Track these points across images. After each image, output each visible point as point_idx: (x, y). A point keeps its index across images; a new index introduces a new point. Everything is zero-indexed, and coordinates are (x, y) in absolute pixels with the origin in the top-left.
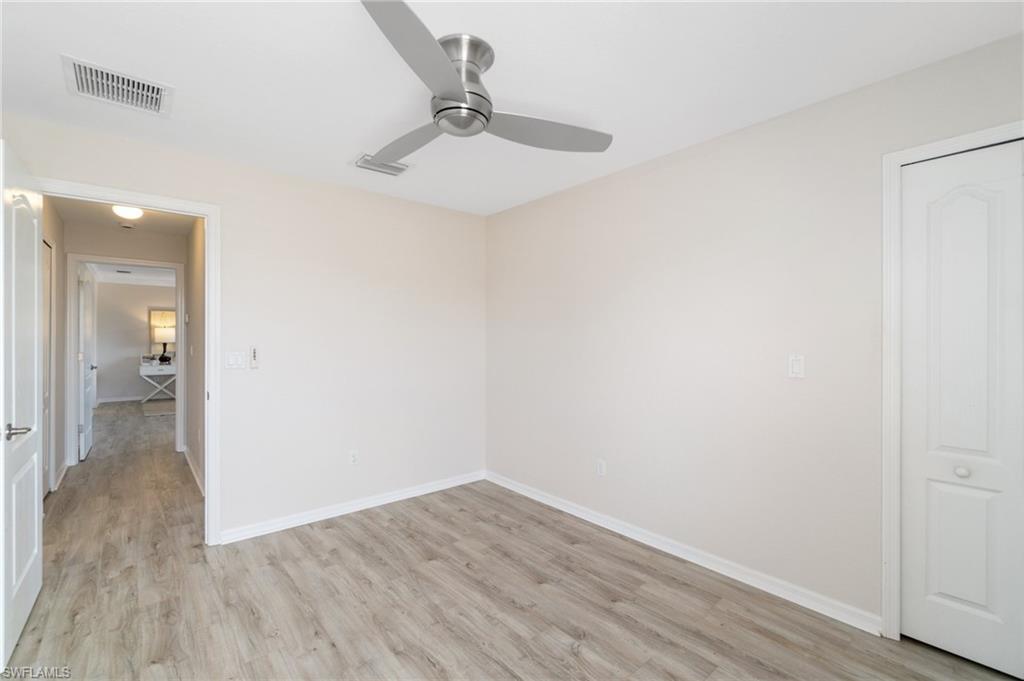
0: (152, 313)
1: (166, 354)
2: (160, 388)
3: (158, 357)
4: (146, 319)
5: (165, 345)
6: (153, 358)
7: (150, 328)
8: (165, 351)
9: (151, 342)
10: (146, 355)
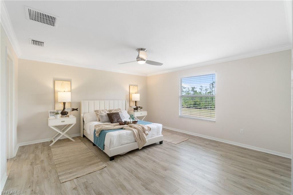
0: (56, 82)
1: (66, 110)
2: (63, 134)
3: (60, 112)
4: (51, 86)
5: (64, 103)
6: (57, 114)
7: (54, 92)
8: (64, 108)
9: (55, 101)
10: (52, 111)
